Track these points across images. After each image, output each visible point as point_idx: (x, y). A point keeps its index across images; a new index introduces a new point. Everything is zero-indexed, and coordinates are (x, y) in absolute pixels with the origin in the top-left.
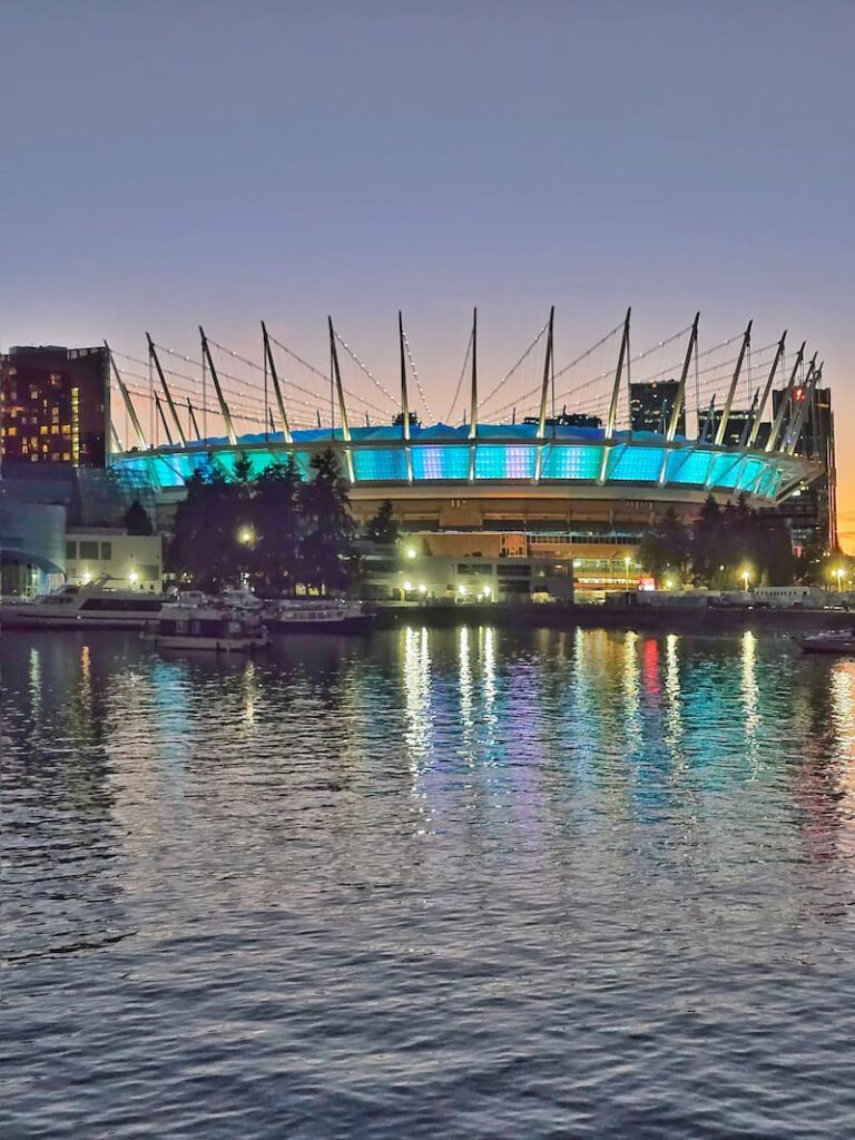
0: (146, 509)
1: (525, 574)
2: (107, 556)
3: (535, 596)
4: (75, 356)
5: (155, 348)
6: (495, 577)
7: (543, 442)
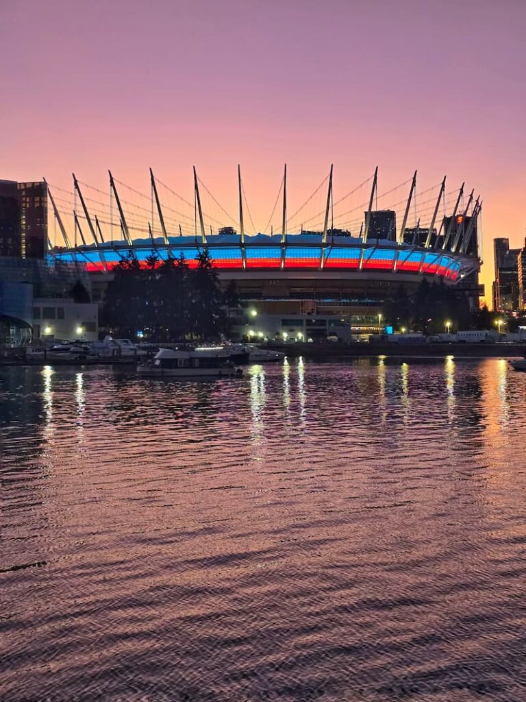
0: (85, 286)
1: (323, 325)
2: (61, 316)
3: (329, 338)
4: (23, 187)
5: (78, 183)
6: (305, 327)
7: (326, 245)
